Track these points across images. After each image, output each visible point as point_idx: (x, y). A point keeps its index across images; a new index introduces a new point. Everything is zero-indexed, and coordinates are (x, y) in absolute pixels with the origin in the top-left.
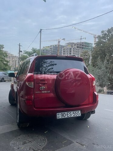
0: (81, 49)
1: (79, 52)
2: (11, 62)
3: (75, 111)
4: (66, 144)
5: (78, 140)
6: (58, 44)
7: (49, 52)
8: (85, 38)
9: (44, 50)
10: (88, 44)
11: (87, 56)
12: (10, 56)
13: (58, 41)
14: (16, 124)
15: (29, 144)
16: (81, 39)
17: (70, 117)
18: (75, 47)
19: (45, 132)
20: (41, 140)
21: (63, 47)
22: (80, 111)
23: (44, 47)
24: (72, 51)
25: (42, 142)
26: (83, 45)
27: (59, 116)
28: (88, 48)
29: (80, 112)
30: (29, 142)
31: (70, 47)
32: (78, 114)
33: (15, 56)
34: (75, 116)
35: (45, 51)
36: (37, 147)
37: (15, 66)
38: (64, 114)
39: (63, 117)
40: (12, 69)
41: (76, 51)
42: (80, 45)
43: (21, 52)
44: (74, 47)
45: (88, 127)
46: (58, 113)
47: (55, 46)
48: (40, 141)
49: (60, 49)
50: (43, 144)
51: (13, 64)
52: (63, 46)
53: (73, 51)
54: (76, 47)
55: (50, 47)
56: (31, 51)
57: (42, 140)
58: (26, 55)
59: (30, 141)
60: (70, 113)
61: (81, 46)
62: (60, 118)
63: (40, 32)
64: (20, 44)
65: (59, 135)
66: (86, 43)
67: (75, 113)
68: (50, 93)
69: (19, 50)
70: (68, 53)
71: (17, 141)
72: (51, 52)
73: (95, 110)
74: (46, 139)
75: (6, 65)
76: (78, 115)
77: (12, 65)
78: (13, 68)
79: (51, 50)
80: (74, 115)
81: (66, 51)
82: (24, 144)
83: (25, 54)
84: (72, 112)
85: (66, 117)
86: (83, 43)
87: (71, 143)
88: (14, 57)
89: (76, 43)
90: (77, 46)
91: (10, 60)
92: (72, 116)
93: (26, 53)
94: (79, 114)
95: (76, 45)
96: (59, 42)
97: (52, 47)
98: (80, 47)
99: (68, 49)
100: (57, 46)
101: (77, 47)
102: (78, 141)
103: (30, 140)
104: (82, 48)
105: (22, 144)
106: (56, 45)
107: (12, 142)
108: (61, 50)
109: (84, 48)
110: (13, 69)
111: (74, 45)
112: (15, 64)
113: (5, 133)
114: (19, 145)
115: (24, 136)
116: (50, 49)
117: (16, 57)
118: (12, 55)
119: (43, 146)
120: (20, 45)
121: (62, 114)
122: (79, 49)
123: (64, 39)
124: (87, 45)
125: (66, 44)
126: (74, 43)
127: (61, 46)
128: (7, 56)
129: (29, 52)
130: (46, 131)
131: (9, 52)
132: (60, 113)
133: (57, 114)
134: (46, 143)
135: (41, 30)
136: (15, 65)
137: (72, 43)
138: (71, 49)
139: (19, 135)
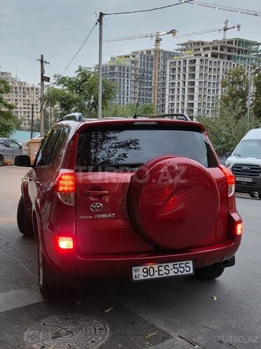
0: (226, 61)
1: (219, 69)
2: (20, 104)
3: (178, 263)
4: (154, 341)
5: (184, 330)
6: (154, 47)
7: (129, 73)
8: (239, 27)
9: (112, 68)
10: (248, 43)
11: (240, 83)
12: (16, 88)
13: (154, 38)
14: (38, 288)
15: (68, 338)
16: (225, 29)
17: (165, 275)
18: (206, 56)
19: (107, 311)
20: (95, 329)
21: (171, 55)
22: (191, 262)
23: (113, 59)
24: (197, 68)
25: (97, 333)
26: (230, 50)
27: (139, 274)
28: (245, 59)
29: (191, 264)
30: (68, 334)
31: (190, 55)
32: (186, 269)
33: (31, 86)
34: (179, 273)
35: (116, 70)
36: (85, 345)
37: (33, 116)
38: (151, 270)
39: (149, 277)
40: (25, 124)
41: (210, 69)
42: (222, 50)
43: (48, 79)
44: (203, 55)
45: (215, 298)
46: (136, 268)
47: (145, 53)
48: (94, 331)
49: (162, 62)
50: (100, 338)
51: (26, 110)
52: (170, 53)
53: (201, 67)
54: (209, 56)
55: (132, 58)
56: (75, 75)
57: (97, 328)
58: (60, 87)
59: (69, 330)
60: (167, 268)
61: (225, 52)
62: (142, 277)
63: (99, 20)
64: (42, 56)
65: (140, 317)
66: (240, 42)
67: (178, 266)
68: (114, 218)
69: (42, 74)
70: (184, 75)
71: (40, 331)
72: (133, 72)
73: (234, 258)
74: (107, 326)
75: (8, 116)
76: (185, 273)
77: (25, 112)
78: (27, 122)
79: (133, 65)
80: (176, 270)
81: (179, 68)
82: (56, 337)
83: (58, 85)
84: (171, 265)
85: (156, 275)
86: (230, 42)
87: (166, 337)
88: (28, 89)
89: (211, 43)
90: (211, 51)
91: (18, 98)
92: (172, 274)
93: (62, 81)
94: (188, 269)
95: (208, 49)
96: (158, 41)
97: (138, 57)
98: (222, 56)
99: (185, 61)
100: (153, 53)
101: (214, 55)
102: (184, 333)
103: (70, 328)
104: (229, 58)
105: (50, 337)
106: (149, 52)
107: (28, 333)
108: (165, 67)
109: (236, 59)
110: (27, 126)
111: (204, 49)
112: (30, 110)
113: (11, 311)
114: (44, 340)
115: (57, 319)
116: (133, 62)
117: (32, 89)
118: (21, 83)
119: (99, 344)
120: (42, 61)
121: (145, 270)
122: (219, 62)
123: (172, 32)
124: (244, 49)
125: (180, 47)
126: (203, 44)
127: (165, 53)
128: (8, 90)
129: (70, 79)
130: (108, 309)
131: (13, 76)
132: (141, 268)
133: (134, 268)
134: (107, 337)
135: (101, 15)
136: (33, 112)
137: (198, 43)
138: (195, 61)
139: (45, 317)
